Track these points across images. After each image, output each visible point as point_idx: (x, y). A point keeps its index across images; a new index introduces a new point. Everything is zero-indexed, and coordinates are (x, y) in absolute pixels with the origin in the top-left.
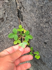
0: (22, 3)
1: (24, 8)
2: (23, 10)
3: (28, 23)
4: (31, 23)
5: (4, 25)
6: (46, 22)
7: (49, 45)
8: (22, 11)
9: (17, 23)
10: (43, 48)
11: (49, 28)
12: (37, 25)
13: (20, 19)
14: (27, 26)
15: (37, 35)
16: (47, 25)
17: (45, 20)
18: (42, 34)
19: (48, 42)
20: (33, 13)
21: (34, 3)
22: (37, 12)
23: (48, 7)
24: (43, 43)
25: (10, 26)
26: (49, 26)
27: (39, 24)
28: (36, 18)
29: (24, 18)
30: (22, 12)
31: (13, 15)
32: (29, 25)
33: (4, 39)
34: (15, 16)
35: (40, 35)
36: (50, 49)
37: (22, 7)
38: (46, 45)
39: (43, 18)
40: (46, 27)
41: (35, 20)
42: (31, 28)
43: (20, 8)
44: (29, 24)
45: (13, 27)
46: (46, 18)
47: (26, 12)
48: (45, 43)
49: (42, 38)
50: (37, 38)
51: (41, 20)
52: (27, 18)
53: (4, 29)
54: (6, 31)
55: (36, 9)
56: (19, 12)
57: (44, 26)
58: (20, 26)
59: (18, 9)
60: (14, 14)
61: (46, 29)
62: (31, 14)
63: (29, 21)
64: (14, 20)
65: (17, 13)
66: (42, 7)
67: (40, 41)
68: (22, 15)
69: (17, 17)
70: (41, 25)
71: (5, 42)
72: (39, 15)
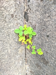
0: (30, 5)
1: (31, 10)
5: (13, 21)
6: (48, 17)
7: (51, 37)
8: (29, 12)
9: (22, 23)
10: (46, 42)
11: (50, 20)
14: (31, 24)
16: (49, 19)
17: (47, 15)
18: (45, 28)
19: (50, 34)
21: (39, 4)
22: (41, 10)
23: (50, 4)
24: (46, 37)
25: (17, 23)
26: (50, 19)
27: (43, 20)
28: (40, 15)
29: (29, 18)
31: (21, 15)
33: (10, 34)
34: (22, 16)
35: (43, 30)
36: (52, 41)
37: (29, 9)
38: (49, 38)
39: (45, 14)
40: (48, 20)
42: (35, 26)
43: (27, 10)
44: (34, 22)
45: (19, 25)
46: (48, 13)
48: (48, 36)
49: (45, 32)
50: (41, 34)
51: (44, 16)
52: (32, 18)
53: (12, 24)
54: (13, 27)
55: (40, 8)
57: (47, 20)
58: (25, 26)
59: (25, 11)
60: (22, 15)
61: (49, 22)
63: (34, 19)
64: (21, 20)
65: (24, 14)
66: (45, 5)
67: (43, 36)
68: (28, 16)
69: (24, 18)
70: (44, 20)
71: (10, 37)
72: (43, 12)
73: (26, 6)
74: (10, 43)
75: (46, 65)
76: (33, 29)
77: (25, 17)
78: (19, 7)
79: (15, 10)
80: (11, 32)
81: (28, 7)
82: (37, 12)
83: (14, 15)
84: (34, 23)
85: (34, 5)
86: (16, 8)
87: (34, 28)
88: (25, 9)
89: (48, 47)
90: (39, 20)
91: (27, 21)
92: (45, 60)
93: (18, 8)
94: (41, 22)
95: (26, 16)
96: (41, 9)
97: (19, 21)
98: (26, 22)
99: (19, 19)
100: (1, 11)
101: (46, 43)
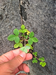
1: (29, 4)
2: (28, 6)
3: (33, 23)
4: (37, 22)
5: (3, 24)
8: (26, 7)
10: (51, 53)
12: (46, 25)
13: (23, 17)
14: (31, 26)
15: (43, 37)
18: (51, 37)
20: (41, 9)
22: (47, 8)
24: (51, 48)
25: (10, 25)
28: (45, 16)
30: (26, 9)
31: (14, 12)
32: (35, 25)
33: (3, 42)
34: (17, 13)
35: (49, 38)
37: (26, 2)
39: (54, 16)
41: (43, 19)
42: (37, 29)
43: (24, 4)
44: (35, 23)
45: (14, 27)
47: (31, 8)
49: (51, 42)
50: (44, 42)
51: (52, 19)
52: (32, 17)
54: (5, 32)
55: (45, 4)
56: (22, 9)
58: (23, 26)
59: (21, 4)
60: (16, 11)
62: (37, 11)
63: (35, 19)
64: (15, 19)
65: (20, 9)
67: (47, 46)
68: (25, 13)
69: (20, 15)
70: (51, 25)
71: (3, 45)
72: (49, 12)
74: (4, 51)
80: (3, 39)
82: (39, 10)
84: (34, 25)
87: (35, 32)
88: (21, 2)
89: (54, 60)
90: (43, 23)
93: (9, 2)
94: (45, 27)
95: (23, 13)
96: (46, 6)
98: (23, 20)
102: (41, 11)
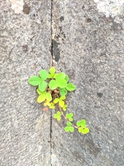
0: (63, 28)
1: (65, 37)
2: (63, 39)
3: (69, 63)
4: (74, 61)
5: (25, 60)
6: (102, 55)
7: (107, 97)
8: (60, 41)
9: (47, 64)
10: (95, 107)
11: (105, 63)
12: (86, 63)
13: (54, 57)
14: (65, 67)
15: (84, 82)
16: (103, 59)
17: (100, 51)
18: (94, 78)
19: (104, 90)
21: (84, 27)
22: (87, 40)
23: (105, 30)
24: (95, 97)
25: (35, 64)
26: (106, 60)
27: (90, 60)
28: (85, 50)
29: (61, 55)
30: (59, 44)
31: (43, 46)
33: (19, 87)
34: (46, 49)
35: (91, 81)
36: (109, 105)
37: (61, 35)
38: (102, 99)
39: (96, 48)
40: (101, 63)
41: (83, 54)
42: (74, 71)
43: (57, 37)
44: (71, 63)
45: (40, 68)
46: (101, 47)
47: (67, 42)
48: (100, 95)
49: (94, 85)
50: (85, 89)
51: (94, 53)
52: (68, 54)
53: (24, 66)
54: (26, 72)
56: (54, 44)
57: (99, 61)
59: (53, 38)
60: (46, 46)
61: (102, 66)
62: (76, 45)
63: (72, 57)
64: (43, 56)
65: (50, 45)
66: (95, 31)
67: (89, 95)
68: (58, 49)
69: (50, 53)
70: (93, 61)
71: (19, 94)
72: (90, 44)
73: (56, 28)
74: (17, 107)
75: (96, 156)
76: (70, 77)
77: (52, 51)
78: (41, 30)
79: (31, 36)
80: (22, 83)
81: (59, 30)
82: (78, 43)
83: (30, 47)
84: (70, 66)
85: (71, 29)
86: (33, 33)
87: (71, 75)
88: (53, 35)
89: (101, 118)
90: (83, 60)
91: (57, 60)
92: (93, 145)
93: (38, 32)
94: (85, 65)
95: (54, 50)
96: (86, 38)
97: (39, 59)
98: (54, 61)
99: (39, 56)
100: (1, 39)
101: (97, 109)
102: (80, 45)
